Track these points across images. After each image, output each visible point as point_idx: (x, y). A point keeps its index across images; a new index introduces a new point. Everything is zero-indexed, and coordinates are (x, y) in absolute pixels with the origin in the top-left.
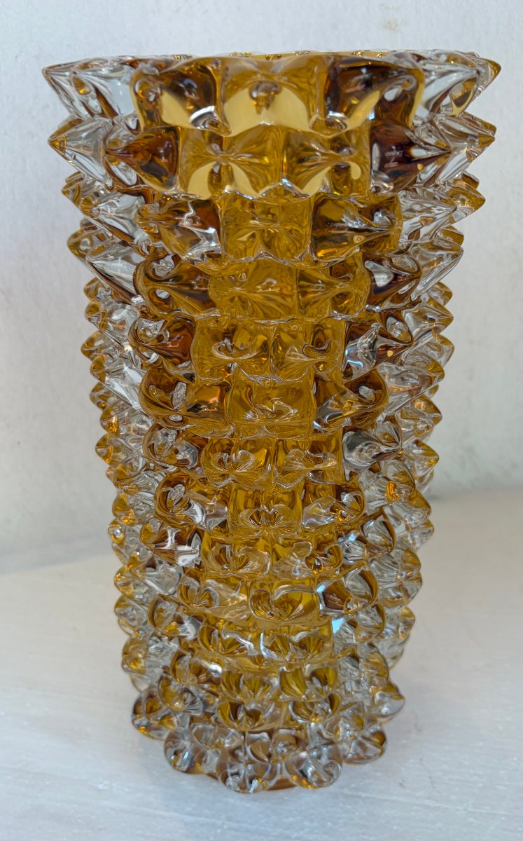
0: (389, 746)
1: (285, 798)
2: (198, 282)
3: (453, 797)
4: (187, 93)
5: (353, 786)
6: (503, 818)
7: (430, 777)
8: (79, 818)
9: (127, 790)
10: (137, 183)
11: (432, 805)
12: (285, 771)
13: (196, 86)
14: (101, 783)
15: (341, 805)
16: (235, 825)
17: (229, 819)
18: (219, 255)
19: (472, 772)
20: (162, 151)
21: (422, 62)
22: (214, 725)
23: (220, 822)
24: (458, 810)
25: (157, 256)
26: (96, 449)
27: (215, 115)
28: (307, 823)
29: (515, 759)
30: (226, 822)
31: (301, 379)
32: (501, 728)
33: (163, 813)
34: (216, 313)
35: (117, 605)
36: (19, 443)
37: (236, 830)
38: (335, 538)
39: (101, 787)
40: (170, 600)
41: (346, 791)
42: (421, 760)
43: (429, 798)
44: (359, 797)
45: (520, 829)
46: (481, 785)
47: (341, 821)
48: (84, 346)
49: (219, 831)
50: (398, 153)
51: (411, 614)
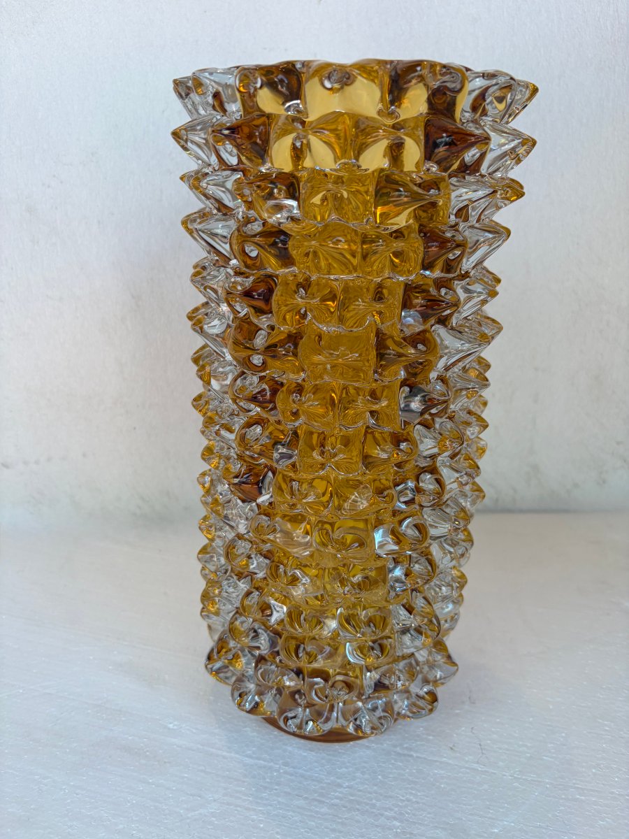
0: (440, 705)
1: (340, 751)
2: (281, 241)
3: (501, 764)
4: (279, 87)
5: (405, 746)
6: (548, 786)
7: (480, 745)
8: (147, 751)
9: (194, 731)
10: (238, 164)
11: (480, 769)
12: (341, 718)
13: (286, 82)
14: (171, 723)
15: (393, 761)
16: (290, 770)
17: (286, 764)
18: (299, 220)
19: (521, 743)
20: (257, 134)
21: (469, 72)
22: (277, 667)
23: (278, 766)
24: (505, 775)
25: (248, 221)
26: (192, 403)
27: (301, 106)
28: (358, 774)
29: (563, 735)
30: (282, 766)
31: (363, 329)
32: (551, 707)
33: (225, 754)
34: (295, 269)
35: (200, 552)
36: (135, 428)
37: (291, 775)
38: (392, 485)
39: (171, 726)
40: (246, 540)
41: (398, 749)
42: (472, 728)
43: (478, 763)
44: (411, 756)
45: (563, 797)
46: (528, 755)
47: (391, 776)
48: (189, 313)
49: (275, 774)
50: (448, 139)
51: (463, 576)
